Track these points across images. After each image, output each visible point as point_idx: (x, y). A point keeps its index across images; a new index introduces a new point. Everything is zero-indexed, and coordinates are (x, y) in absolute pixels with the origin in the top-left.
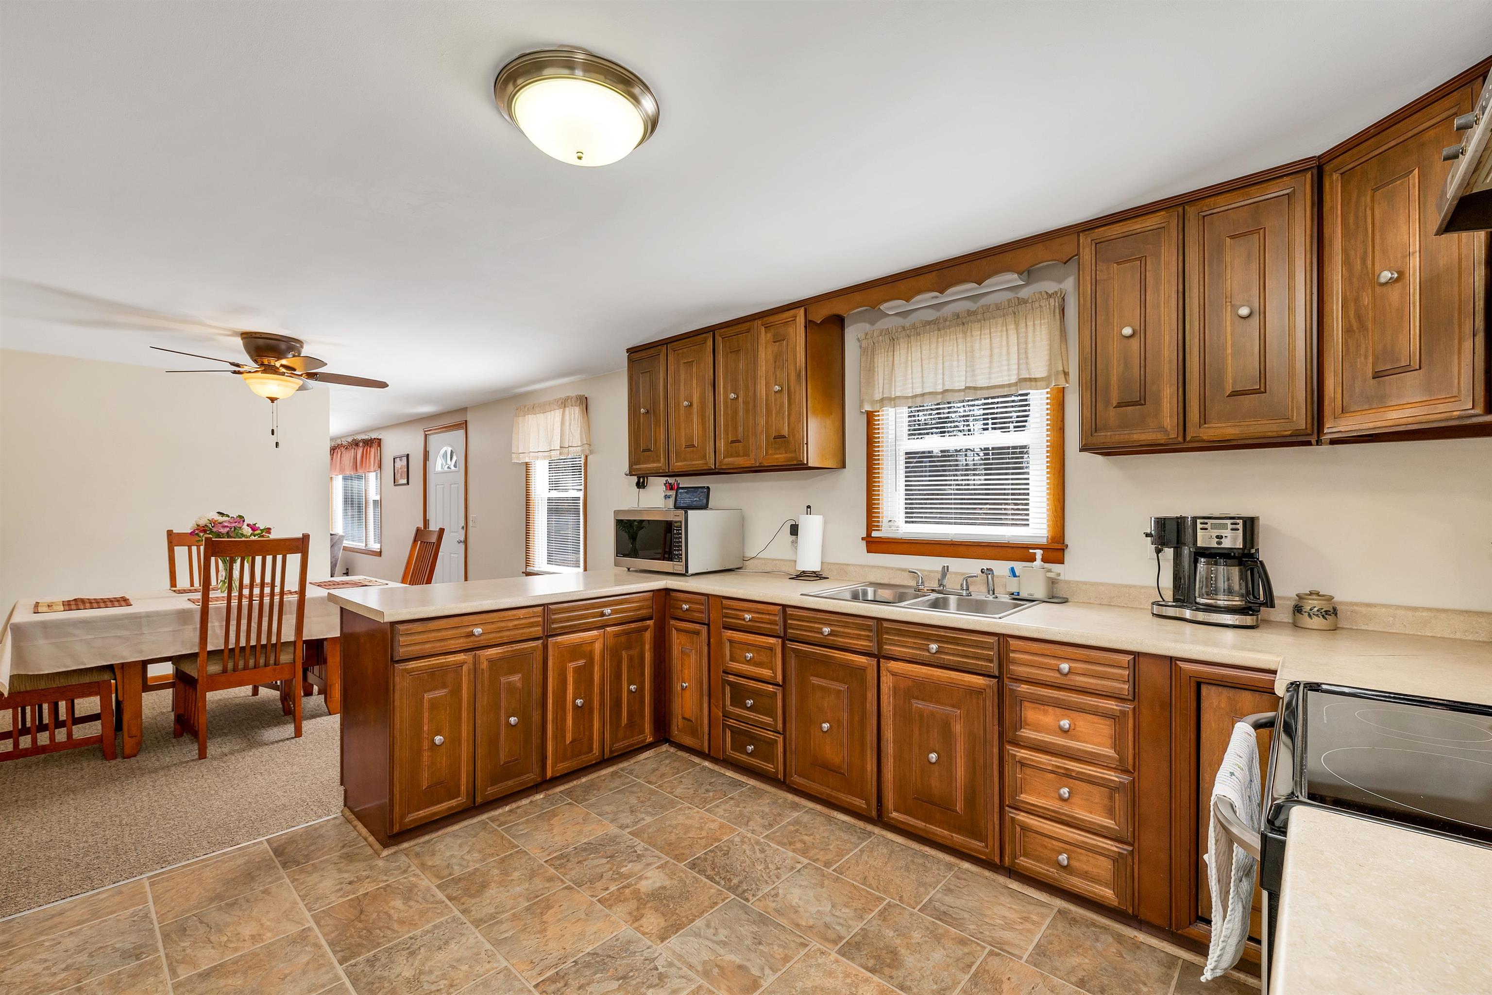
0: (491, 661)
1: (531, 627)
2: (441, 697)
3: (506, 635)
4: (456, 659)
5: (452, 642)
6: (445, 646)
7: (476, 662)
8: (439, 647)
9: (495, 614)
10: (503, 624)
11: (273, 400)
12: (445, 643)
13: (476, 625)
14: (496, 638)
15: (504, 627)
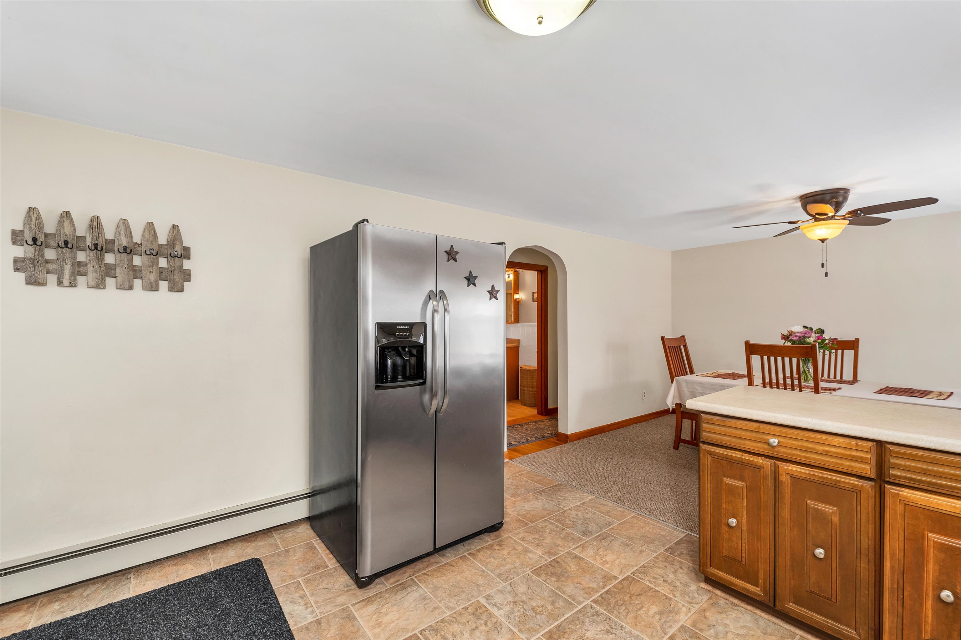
0: (794, 478)
1: (853, 461)
2: (737, 487)
3: (814, 458)
4: (752, 459)
5: (749, 443)
6: (741, 444)
7: (775, 473)
8: (734, 442)
9: (799, 432)
10: (810, 445)
11: (823, 241)
12: (742, 442)
13: (775, 436)
14: (799, 456)
15: (811, 448)
